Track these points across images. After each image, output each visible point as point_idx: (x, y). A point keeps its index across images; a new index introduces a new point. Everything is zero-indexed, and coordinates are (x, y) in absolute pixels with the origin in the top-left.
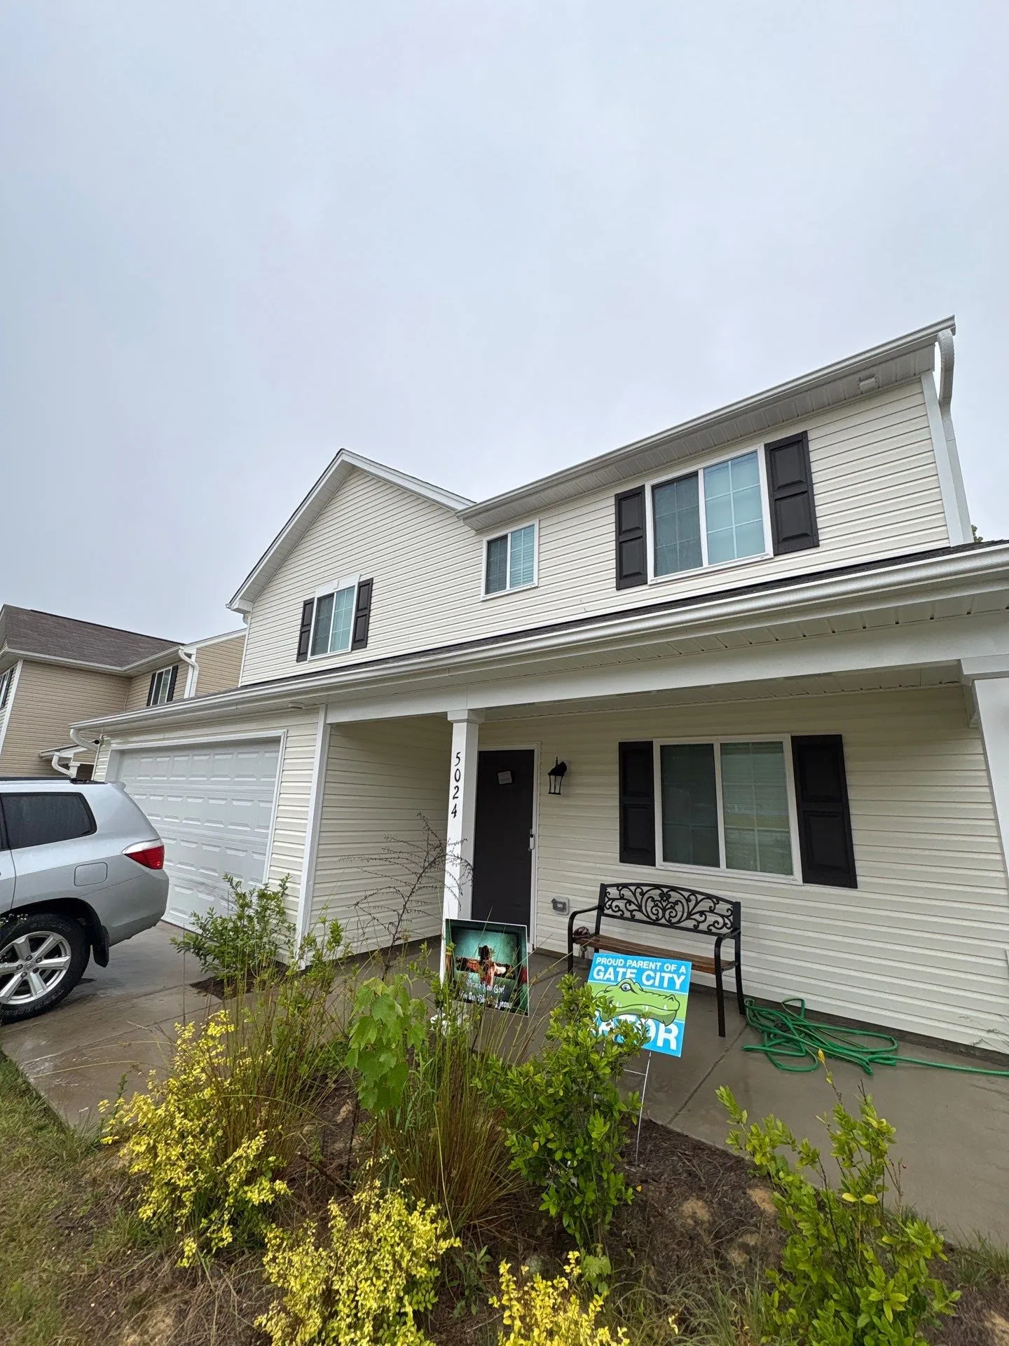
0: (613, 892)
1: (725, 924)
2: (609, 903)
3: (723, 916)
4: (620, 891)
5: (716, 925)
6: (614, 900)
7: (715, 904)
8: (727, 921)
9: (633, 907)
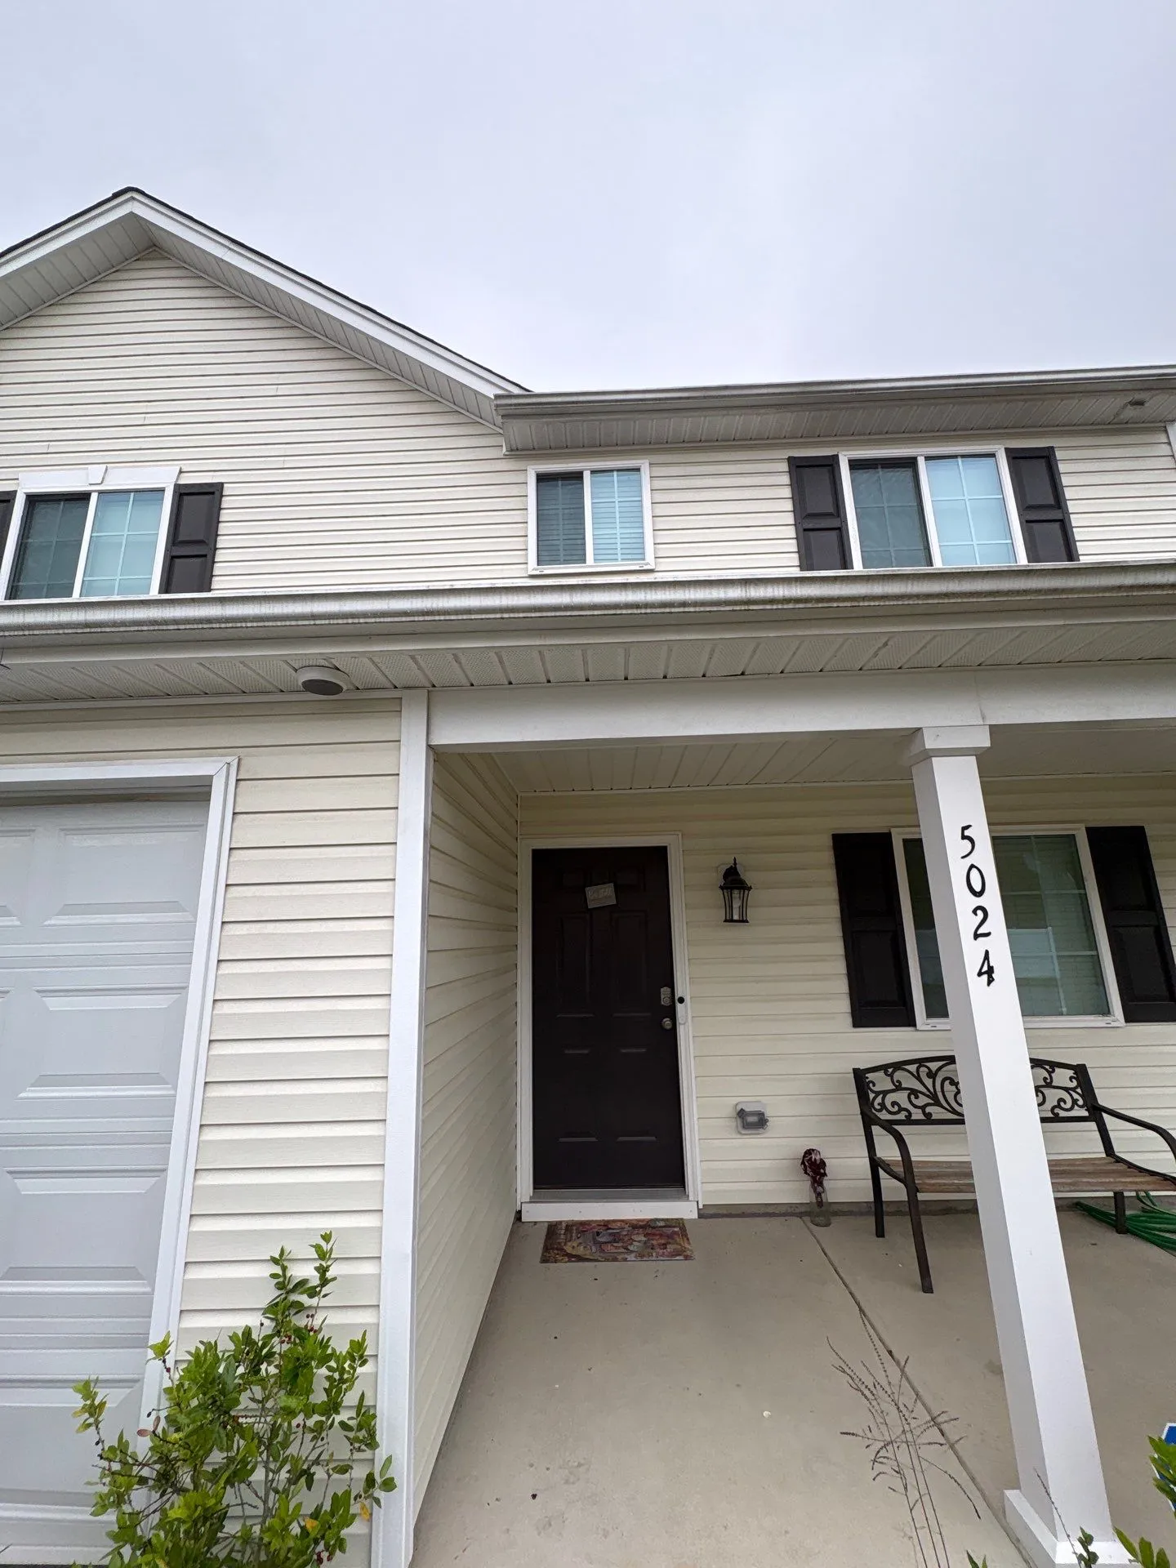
0: (881, 1082)
1: (1075, 1102)
2: (879, 1099)
3: (1066, 1089)
4: (891, 1076)
5: (1062, 1104)
6: (885, 1093)
7: (1050, 1073)
8: (1076, 1096)
9: (922, 1100)
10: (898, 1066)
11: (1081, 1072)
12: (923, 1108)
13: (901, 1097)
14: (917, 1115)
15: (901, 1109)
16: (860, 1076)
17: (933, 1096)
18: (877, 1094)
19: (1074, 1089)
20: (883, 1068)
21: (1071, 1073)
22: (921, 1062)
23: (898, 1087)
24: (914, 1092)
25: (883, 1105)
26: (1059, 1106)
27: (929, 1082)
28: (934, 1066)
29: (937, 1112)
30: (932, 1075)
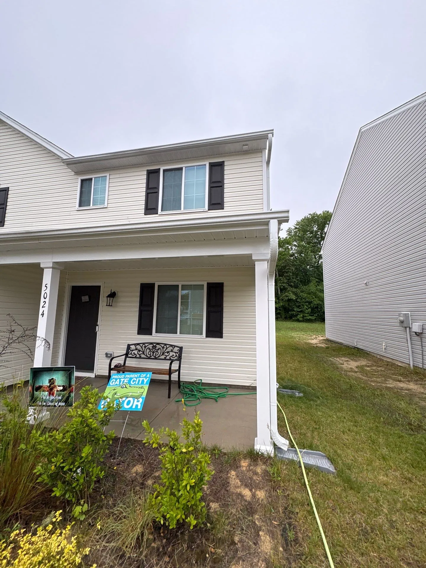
0: (133, 347)
1: (176, 356)
3: (175, 353)
4: (136, 346)
6: (133, 350)
7: (173, 348)
9: (141, 353)
10: (138, 344)
11: (181, 348)
12: (140, 355)
13: (136, 352)
14: (138, 356)
15: (135, 354)
16: (129, 346)
17: (143, 352)
18: (131, 350)
19: (177, 353)
20: (135, 344)
21: (178, 349)
22: (144, 344)
23: (136, 349)
24: (139, 351)
25: (131, 353)
26: (172, 357)
27: (144, 348)
28: (146, 345)
29: (143, 356)
30: (145, 347)
